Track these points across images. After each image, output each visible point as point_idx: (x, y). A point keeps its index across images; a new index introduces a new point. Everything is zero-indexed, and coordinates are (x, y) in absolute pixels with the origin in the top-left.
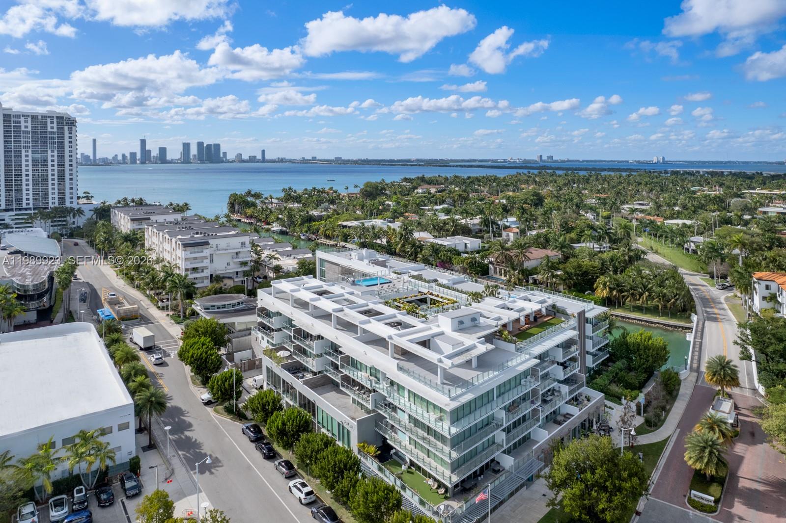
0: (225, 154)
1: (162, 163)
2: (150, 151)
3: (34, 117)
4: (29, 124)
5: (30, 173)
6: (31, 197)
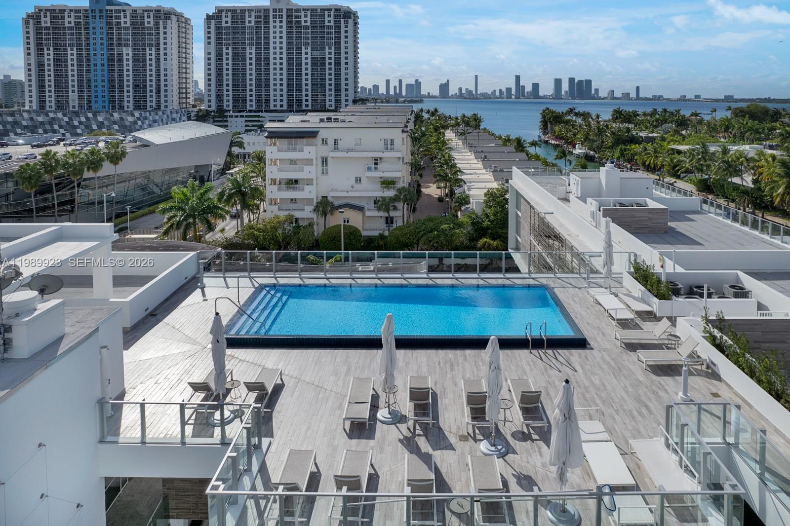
0: (597, 90)
1: (534, 98)
2: (523, 87)
3: (313, 10)
4: (308, 19)
5: (309, 72)
6: (309, 98)
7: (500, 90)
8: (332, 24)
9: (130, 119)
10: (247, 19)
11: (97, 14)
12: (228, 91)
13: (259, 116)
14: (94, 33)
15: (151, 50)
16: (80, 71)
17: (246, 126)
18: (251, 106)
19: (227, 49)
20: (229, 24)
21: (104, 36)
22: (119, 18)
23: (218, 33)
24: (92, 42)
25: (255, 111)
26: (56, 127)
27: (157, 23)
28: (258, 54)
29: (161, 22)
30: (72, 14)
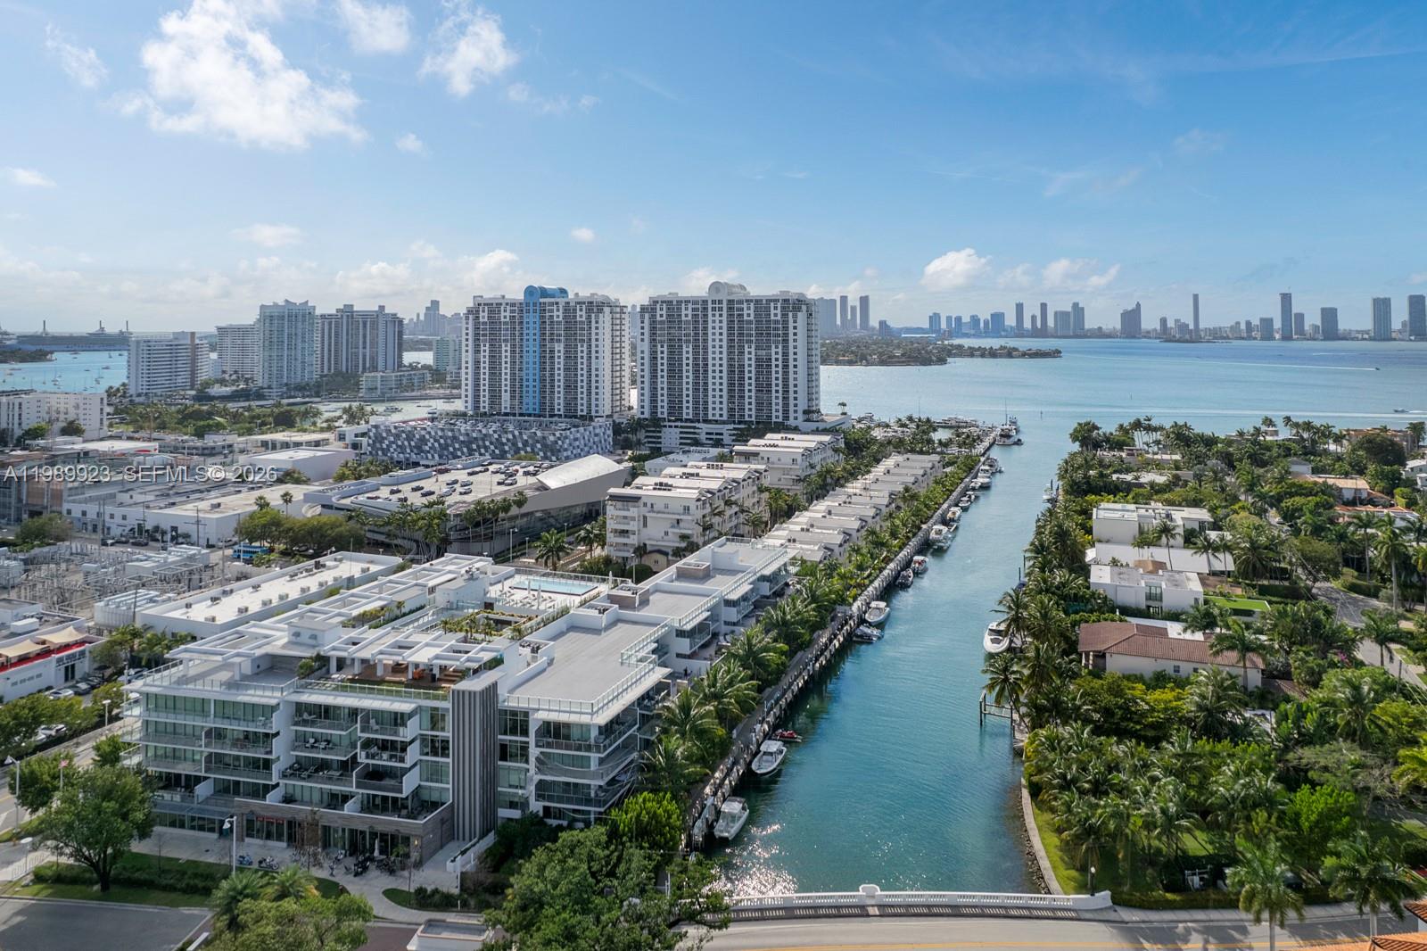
1: (1328, 339)
2: (1300, 317)
3: (758, 302)
4: (752, 312)
5: (753, 375)
6: (753, 407)
7: (1248, 324)
8: (779, 318)
9: (552, 438)
10: (684, 312)
11: (531, 308)
12: (662, 395)
13: (694, 428)
14: (528, 328)
15: (582, 346)
16: (513, 369)
17: (681, 438)
18: (688, 414)
19: (662, 346)
20: (664, 318)
21: (537, 331)
22: (552, 311)
23: (653, 329)
24: (525, 338)
25: (691, 421)
26: (487, 443)
27: (589, 317)
28: (696, 353)
29: (593, 315)
30: (508, 308)
